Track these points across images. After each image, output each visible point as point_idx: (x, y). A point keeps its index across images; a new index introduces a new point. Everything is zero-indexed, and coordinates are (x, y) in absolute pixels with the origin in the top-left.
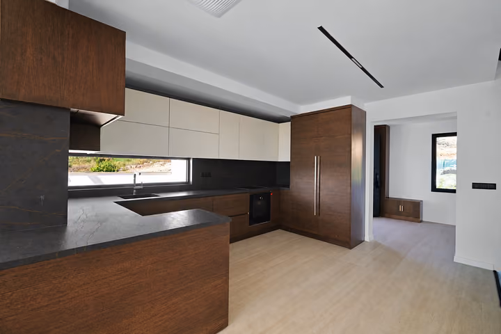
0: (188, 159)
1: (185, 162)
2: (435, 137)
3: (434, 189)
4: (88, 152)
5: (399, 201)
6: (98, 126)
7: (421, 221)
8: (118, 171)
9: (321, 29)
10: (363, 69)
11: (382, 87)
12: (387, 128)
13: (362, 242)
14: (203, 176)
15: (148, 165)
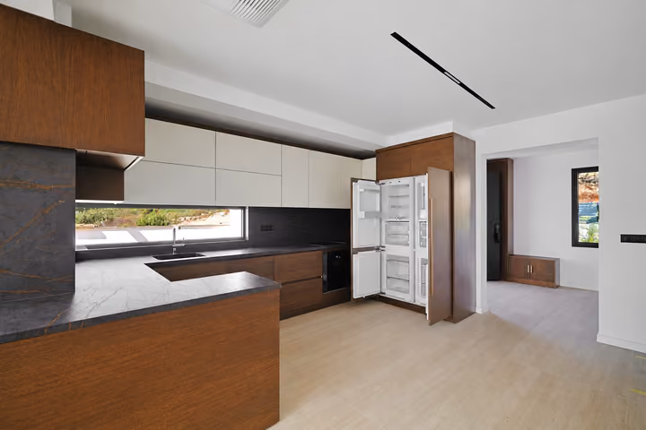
0: (244, 208)
1: (239, 212)
2: (575, 172)
3: (576, 243)
4: (116, 202)
5: (527, 260)
6: (119, 170)
7: (558, 287)
8: (168, 224)
9: (395, 35)
10: (462, 85)
11: (492, 107)
12: (509, 163)
13: (471, 314)
14: (262, 230)
15: (205, 216)
